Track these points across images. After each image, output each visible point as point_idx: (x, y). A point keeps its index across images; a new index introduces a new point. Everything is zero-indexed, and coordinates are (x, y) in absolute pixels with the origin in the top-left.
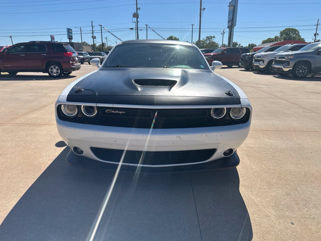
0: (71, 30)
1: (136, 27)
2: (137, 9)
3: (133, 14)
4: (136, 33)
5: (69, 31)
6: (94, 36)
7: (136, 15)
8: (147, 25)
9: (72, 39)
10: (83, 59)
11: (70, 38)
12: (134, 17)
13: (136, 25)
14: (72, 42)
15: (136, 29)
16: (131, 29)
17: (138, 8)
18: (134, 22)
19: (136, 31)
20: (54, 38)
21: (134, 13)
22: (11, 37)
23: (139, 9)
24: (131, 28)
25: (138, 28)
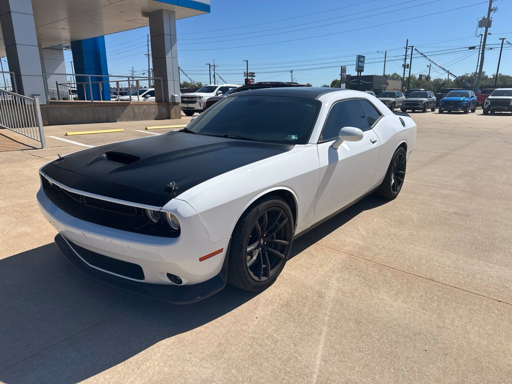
0: (364, 57)
1: (482, 44)
2: (490, 10)
3: (480, 21)
4: (481, 55)
5: (360, 59)
6: (406, 64)
7: (486, 23)
8: (503, 39)
9: (363, 71)
10: (394, 103)
11: (360, 69)
12: (480, 26)
13: (482, 41)
14: (362, 75)
15: (482, 47)
16: (470, 48)
17: (492, 8)
18: (479, 34)
19: (481, 52)
20: (345, 71)
21: (481, 19)
22: (291, 72)
23: (495, 10)
24: (471, 46)
25: (486, 46)
